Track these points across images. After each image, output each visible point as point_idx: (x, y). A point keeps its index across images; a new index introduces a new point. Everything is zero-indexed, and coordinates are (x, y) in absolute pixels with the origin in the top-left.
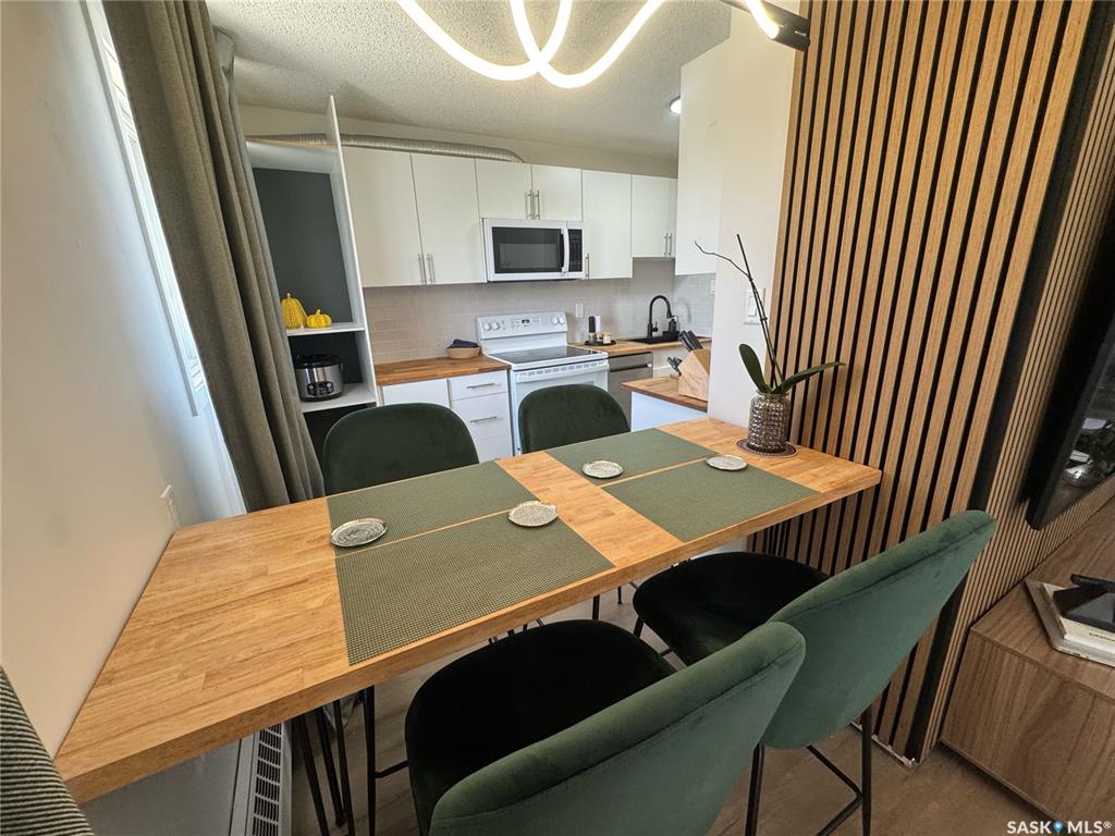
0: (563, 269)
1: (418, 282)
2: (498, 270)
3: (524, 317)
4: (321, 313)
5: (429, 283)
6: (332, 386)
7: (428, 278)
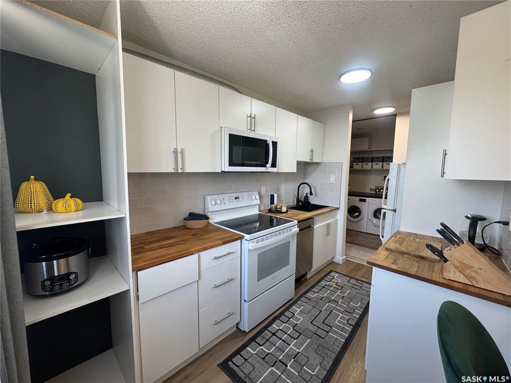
0: (268, 165)
1: (171, 170)
2: (231, 164)
3: (237, 195)
4: (71, 197)
5: (180, 171)
6: (76, 277)
7: (180, 166)
